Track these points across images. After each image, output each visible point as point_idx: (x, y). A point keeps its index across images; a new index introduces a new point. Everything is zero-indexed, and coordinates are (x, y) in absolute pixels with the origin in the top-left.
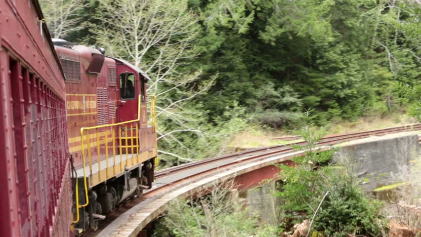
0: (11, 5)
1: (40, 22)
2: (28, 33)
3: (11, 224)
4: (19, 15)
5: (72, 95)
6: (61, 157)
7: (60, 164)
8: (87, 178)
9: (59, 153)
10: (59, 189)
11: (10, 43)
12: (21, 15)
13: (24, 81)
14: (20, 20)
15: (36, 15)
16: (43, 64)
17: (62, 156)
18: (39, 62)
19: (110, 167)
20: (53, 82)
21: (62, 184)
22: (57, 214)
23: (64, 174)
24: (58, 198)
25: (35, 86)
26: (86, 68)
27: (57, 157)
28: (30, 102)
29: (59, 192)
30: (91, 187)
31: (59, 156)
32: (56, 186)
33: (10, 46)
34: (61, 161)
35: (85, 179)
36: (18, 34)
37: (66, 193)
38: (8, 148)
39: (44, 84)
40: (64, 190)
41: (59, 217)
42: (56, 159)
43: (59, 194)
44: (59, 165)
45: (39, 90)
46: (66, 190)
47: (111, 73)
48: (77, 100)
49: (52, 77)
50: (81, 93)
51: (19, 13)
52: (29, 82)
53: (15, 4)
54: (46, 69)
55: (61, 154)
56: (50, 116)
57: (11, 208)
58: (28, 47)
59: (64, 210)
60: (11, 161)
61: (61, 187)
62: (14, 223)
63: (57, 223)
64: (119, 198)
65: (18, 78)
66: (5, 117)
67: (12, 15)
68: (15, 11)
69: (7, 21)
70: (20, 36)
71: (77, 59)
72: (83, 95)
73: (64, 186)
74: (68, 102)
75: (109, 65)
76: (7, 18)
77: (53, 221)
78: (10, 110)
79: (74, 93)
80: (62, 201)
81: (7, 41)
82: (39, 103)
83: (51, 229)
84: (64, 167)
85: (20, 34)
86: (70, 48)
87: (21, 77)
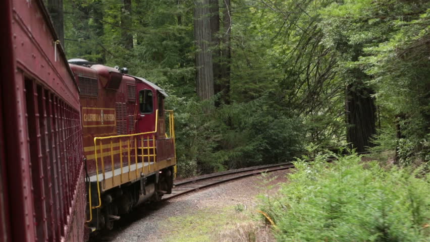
0: (26, 30)
1: (54, 43)
2: (43, 54)
3: (26, 227)
4: (34, 38)
5: (89, 108)
6: (75, 162)
7: (75, 168)
8: (100, 183)
9: (73, 159)
10: (74, 191)
11: (25, 64)
12: (36, 39)
13: (39, 97)
14: (35, 42)
15: (51, 37)
16: (58, 81)
17: (77, 161)
18: (54, 79)
19: (124, 174)
20: (68, 95)
21: (77, 187)
22: (72, 213)
23: (78, 177)
24: (73, 199)
25: (50, 101)
26: (104, 84)
27: (72, 163)
28: (45, 115)
29: (74, 194)
30: (103, 190)
31: (73, 161)
32: (70, 189)
33: (25, 67)
34: (76, 166)
35: (98, 184)
36: (33, 56)
37: (81, 194)
38: (23, 159)
39: (58, 99)
40: (79, 192)
41: (74, 217)
42: (71, 165)
43: (74, 196)
44: (74, 170)
45: (54, 104)
46: (81, 192)
47: (130, 90)
48: (94, 114)
49: (66, 91)
50: (99, 107)
51: (34, 36)
52: (44, 98)
53: (30, 29)
54: (61, 84)
55: (75, 160)
56: (65, 127)
57: (26, 212)
58: (42, 66)
59: (78, 210)
60: (26, 170)
61: (75, 189)
62: (29, 226)
63: (72, 222)
64: (136, 201)
65: (33, 94)
66: (21, 131)
67: (27, 39)
68: (30, 36)
69: (23, 44)
70: (35, 58)
71: (95, 76)
72: (100, 109)
73: (79, 188)
74: (85, 115)
75: (127, 82)
76: (22, 42)
77: (68, 220)
78: (26, 124)
79: (92, 107)
80: (76, 202)
81: (22, 63)
82: (54, 116)
83: (65, 228)
84: (79, 171)
85: (35, 56)
86: (89, 67)
87: (36, 94)
